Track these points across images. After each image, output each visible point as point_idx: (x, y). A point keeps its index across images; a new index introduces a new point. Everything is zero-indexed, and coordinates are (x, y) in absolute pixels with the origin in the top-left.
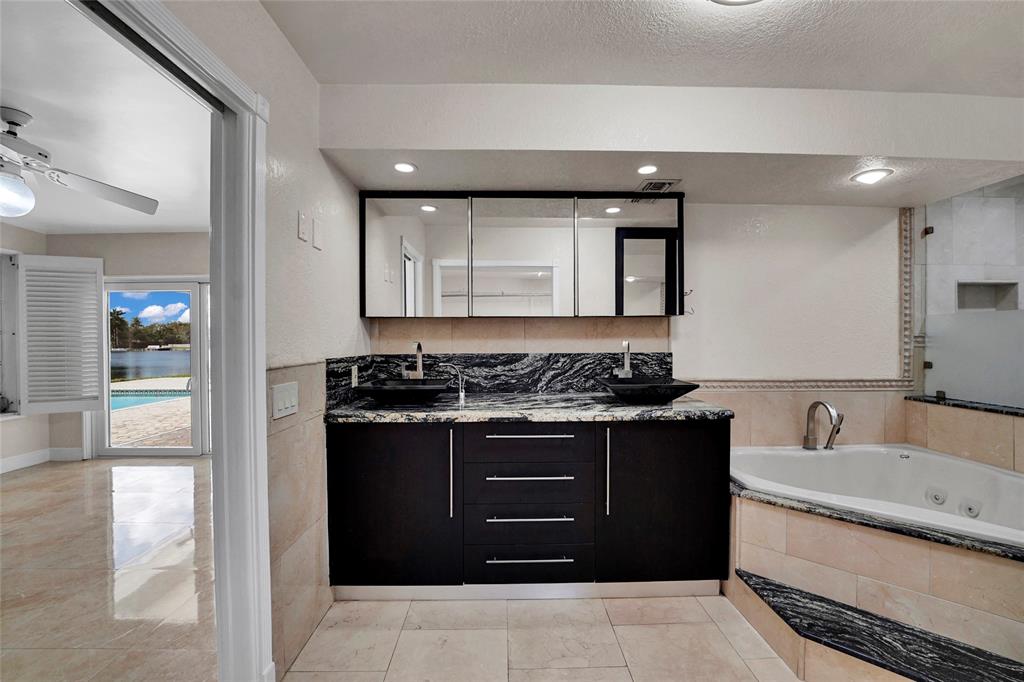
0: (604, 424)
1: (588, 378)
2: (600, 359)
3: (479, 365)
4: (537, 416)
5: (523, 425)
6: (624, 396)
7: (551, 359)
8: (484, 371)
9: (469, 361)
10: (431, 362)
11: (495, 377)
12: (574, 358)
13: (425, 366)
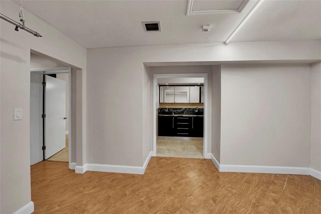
0: (192, 117)
1: (192, 112)
2: (193, 109)
3: (175, 110)
4: (184, 116)
5: (182, 117)
6: (196, 114)
7: (186, 109)
8: (176, 111)
9: (174, 109)
10: (169, 109)
11: (178, 111)
12: (189, 109)
13: (168, 110)
